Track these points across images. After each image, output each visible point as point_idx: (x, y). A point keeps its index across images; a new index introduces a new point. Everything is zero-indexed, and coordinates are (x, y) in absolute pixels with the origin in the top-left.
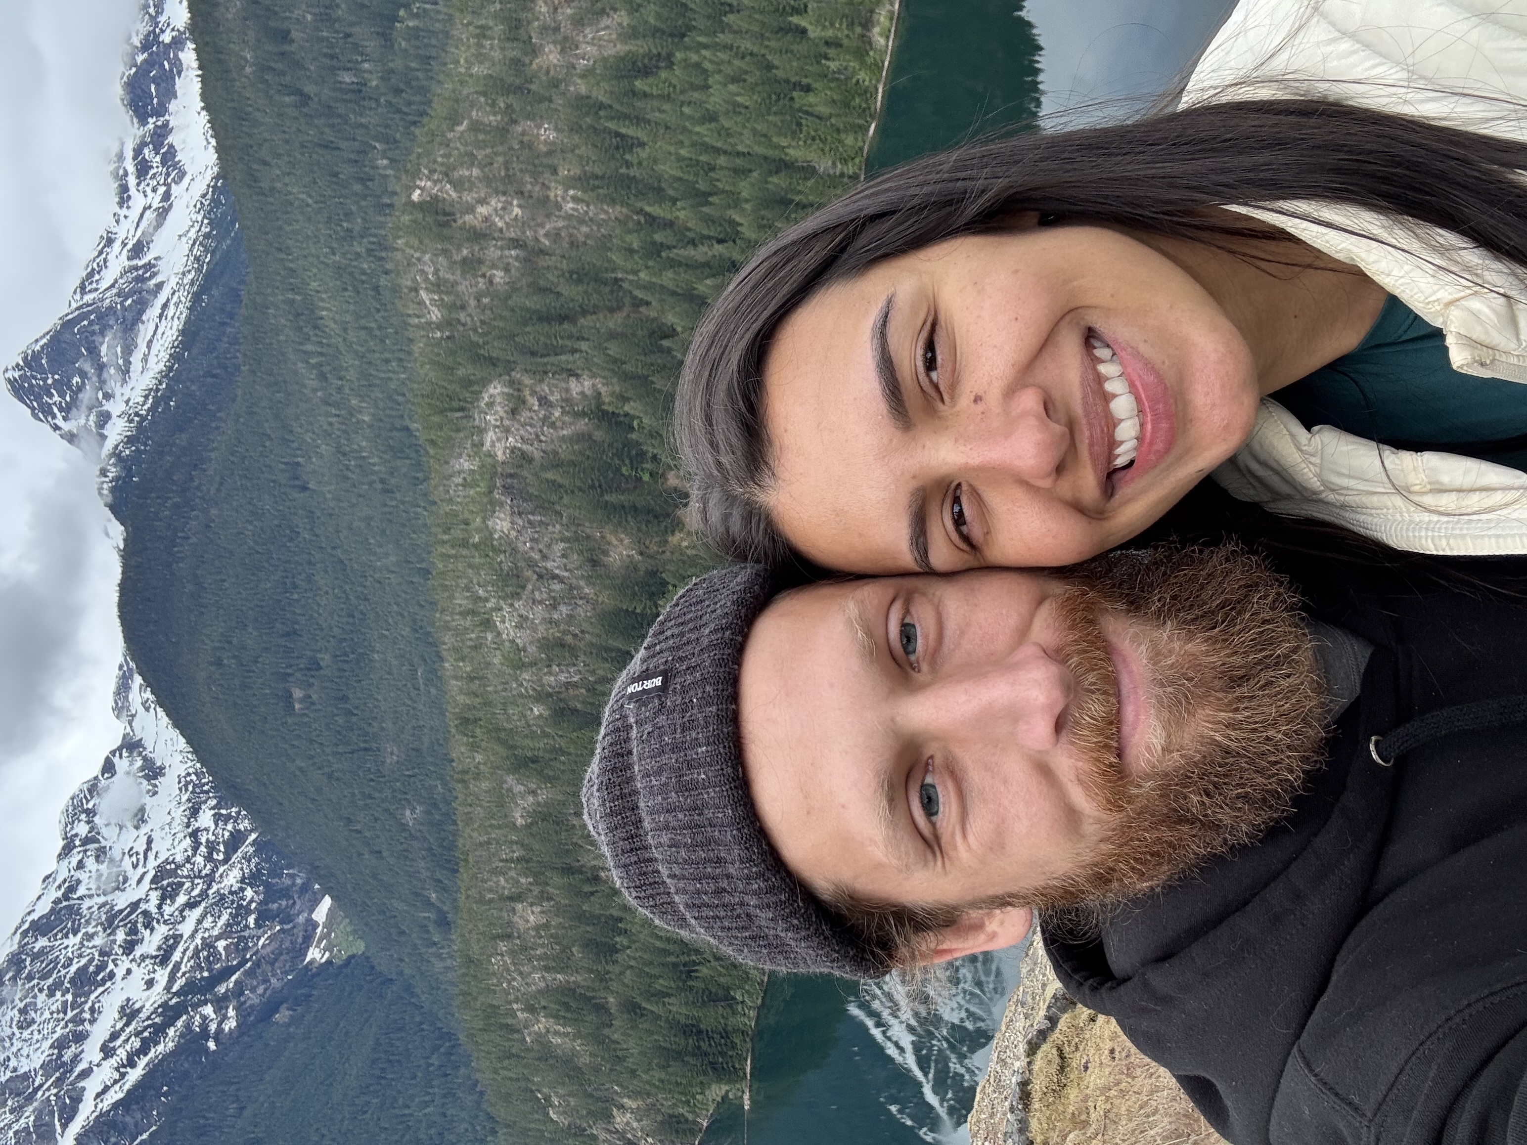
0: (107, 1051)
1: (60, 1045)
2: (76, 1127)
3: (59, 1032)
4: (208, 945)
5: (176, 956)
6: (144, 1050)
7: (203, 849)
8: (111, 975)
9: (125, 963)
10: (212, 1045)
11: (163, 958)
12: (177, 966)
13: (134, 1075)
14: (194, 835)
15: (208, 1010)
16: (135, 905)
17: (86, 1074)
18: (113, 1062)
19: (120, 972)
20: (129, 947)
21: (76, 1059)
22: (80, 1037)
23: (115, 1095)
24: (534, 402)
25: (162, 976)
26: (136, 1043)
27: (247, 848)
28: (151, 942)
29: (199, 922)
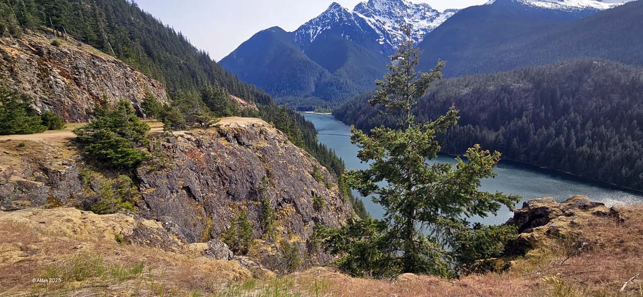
0: (377, 21)
1: (379, 11)
2: (364, 17)
3: (381, 11)
4: (396, 36)
5: (394, 31)
6: (377, 27)
7: (415, 33)
8: (391, 19)
9: (393, 21)
10: (377, 40)
11: (394, 28)
12: (392, 31)
13: (373, 27)
14: (418, 31)
15: (384, 38)
16: (405, 21)
17: (373, 17)
18: (375, 22)
19: (392, 20)
20: (396, 21)
21: (376, 15)
22: (380, 15)
23: (369, 23)
24: (526, 95)
25: (390, 29)
26: (379, 26)
27: (414, 41)
28: (397, 26)
29: (401, 34)
